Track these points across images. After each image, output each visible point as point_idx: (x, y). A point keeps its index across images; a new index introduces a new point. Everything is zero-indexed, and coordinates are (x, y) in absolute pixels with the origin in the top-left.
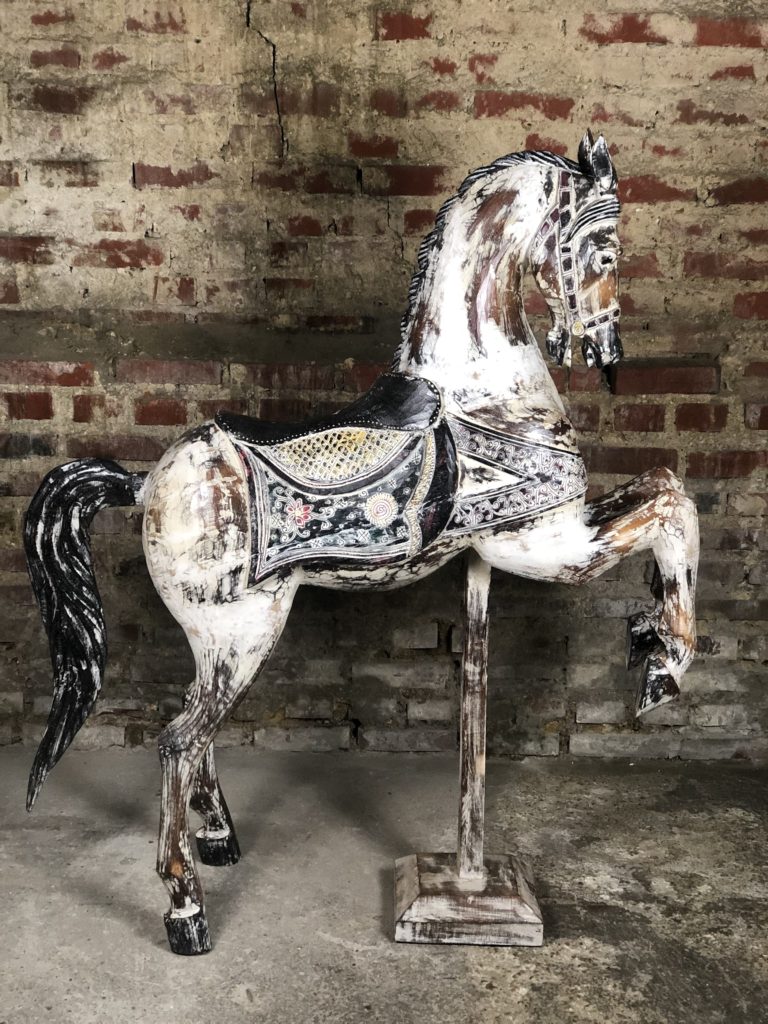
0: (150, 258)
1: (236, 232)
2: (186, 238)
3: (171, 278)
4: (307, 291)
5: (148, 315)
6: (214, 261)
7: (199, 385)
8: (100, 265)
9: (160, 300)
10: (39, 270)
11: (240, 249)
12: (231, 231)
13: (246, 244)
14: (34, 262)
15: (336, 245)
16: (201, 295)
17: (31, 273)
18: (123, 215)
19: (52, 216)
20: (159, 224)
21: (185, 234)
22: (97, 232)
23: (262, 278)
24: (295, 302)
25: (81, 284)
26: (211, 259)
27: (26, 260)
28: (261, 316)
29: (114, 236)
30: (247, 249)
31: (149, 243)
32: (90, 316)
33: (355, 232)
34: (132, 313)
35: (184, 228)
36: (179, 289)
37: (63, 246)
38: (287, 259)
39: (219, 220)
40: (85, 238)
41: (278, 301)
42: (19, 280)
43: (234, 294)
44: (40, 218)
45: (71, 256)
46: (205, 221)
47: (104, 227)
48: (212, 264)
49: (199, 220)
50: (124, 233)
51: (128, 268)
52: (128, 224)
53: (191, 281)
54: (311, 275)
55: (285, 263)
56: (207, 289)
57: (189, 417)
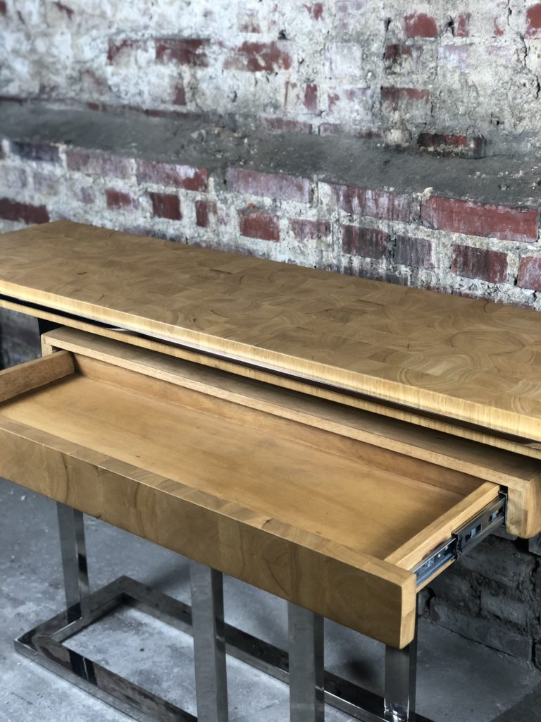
0: (281, 61)
1: (354, 33)
2: (311, 40)
3: (298, 84)
4: (421, 103)
5: (278, 123)
6: (334, 66)
7: (290, 202)
8: (242, 69)
9: (289, 108)
10: (200, 73)
11: (357, 52)
12: (350, 33)
13: (362, 46)
14: (195, 64)
15: (451, 48)
16: (323, 104)
17: (194, 76)
18: (260, 16)
19: (209, 17)
20: (289, 24)
21: (310, 35)
22: (240, 33)
23: (379, 86)
24: (408, 116)
25: (230, 87)
26: (331, 63)
27: (189, 62)
28: (374, 130)
29: (253, 38)
30: (363, 54)
31: (281, 45)
32: (235, 121)
33: (471, 33)
34: (266, 119)
35: (310, 28)
36: (306, 96)
37: (215, 48)
38: (401, 64)
39: (340, 20)
40: (231, 39)
41: (392, 114)
42: (186, 81)
43: (352, 103)
44: (200, 19)
45: (222, 58)
46: (328, 20)
47: (245, 28)
48: (331, 69)
49: (323, 19)
50: (260, 35)
51: (264, 72)
52: (264, 25)
53: (315, 88)
54: (425, 83)
55: (398, 69)
56: (329, 96)
57: (282, 235)
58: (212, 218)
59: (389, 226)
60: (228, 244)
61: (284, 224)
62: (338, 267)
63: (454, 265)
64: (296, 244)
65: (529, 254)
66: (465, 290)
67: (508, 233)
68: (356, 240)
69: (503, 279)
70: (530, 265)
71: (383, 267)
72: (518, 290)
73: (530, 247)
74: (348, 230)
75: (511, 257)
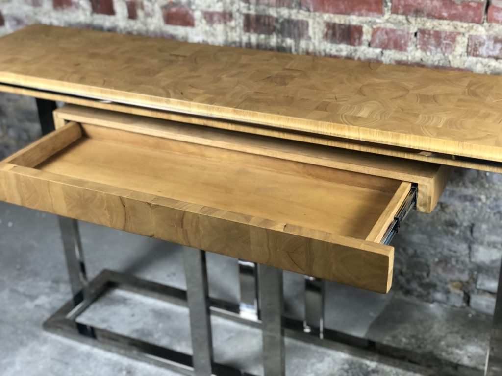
57: (196, 23)
58: (140, 13)
59: (277, 12)
60: (154, 32)
61: (197, 15)
62: (240, 43)
63: (326, 36)
64: (208, 28)
65: (379, 25)
66: (334, 52)
67: (363, 12)
68: (253, 23)
69: (360, 44)
70: (379, 33)
71: (274, 40)
72: (371, 50)
73: (378, 20)
74: (247, 17)
75: (366, 28)
